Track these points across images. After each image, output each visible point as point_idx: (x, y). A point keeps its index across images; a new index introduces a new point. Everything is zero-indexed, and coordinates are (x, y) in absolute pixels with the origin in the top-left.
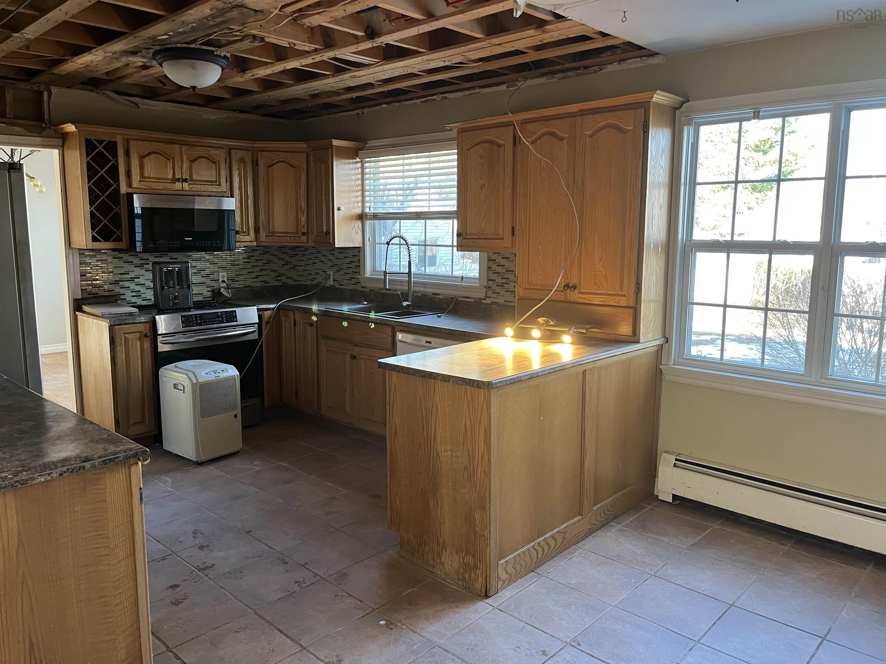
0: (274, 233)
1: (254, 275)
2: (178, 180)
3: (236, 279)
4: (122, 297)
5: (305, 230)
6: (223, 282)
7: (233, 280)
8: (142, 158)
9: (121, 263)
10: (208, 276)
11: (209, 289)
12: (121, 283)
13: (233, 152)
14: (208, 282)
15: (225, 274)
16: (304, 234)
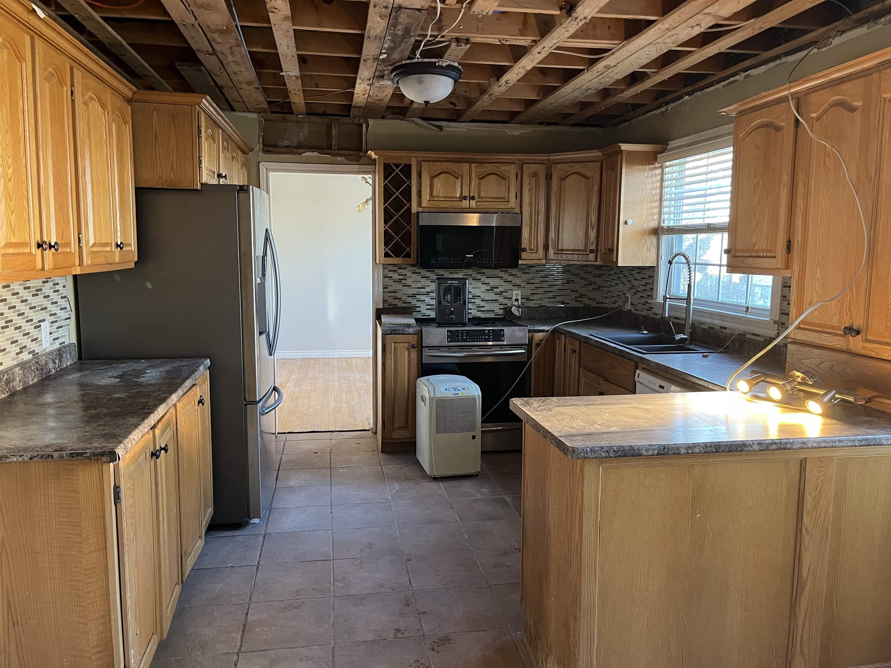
0: (562, 250)
1: (550, 295)
2: (465, 198)
3: (531, 298)
4: (418, 309)
5: (593, 247)
6: (517, 300)
7: (528, 299)
8: (433, 178)
9: (419, 278)
10: (501, 293)
11: (501, 307)
12: (418, 296)
13: (525, 166)
14: (501, 299)
15: (519, 292)
16: (592, 251)
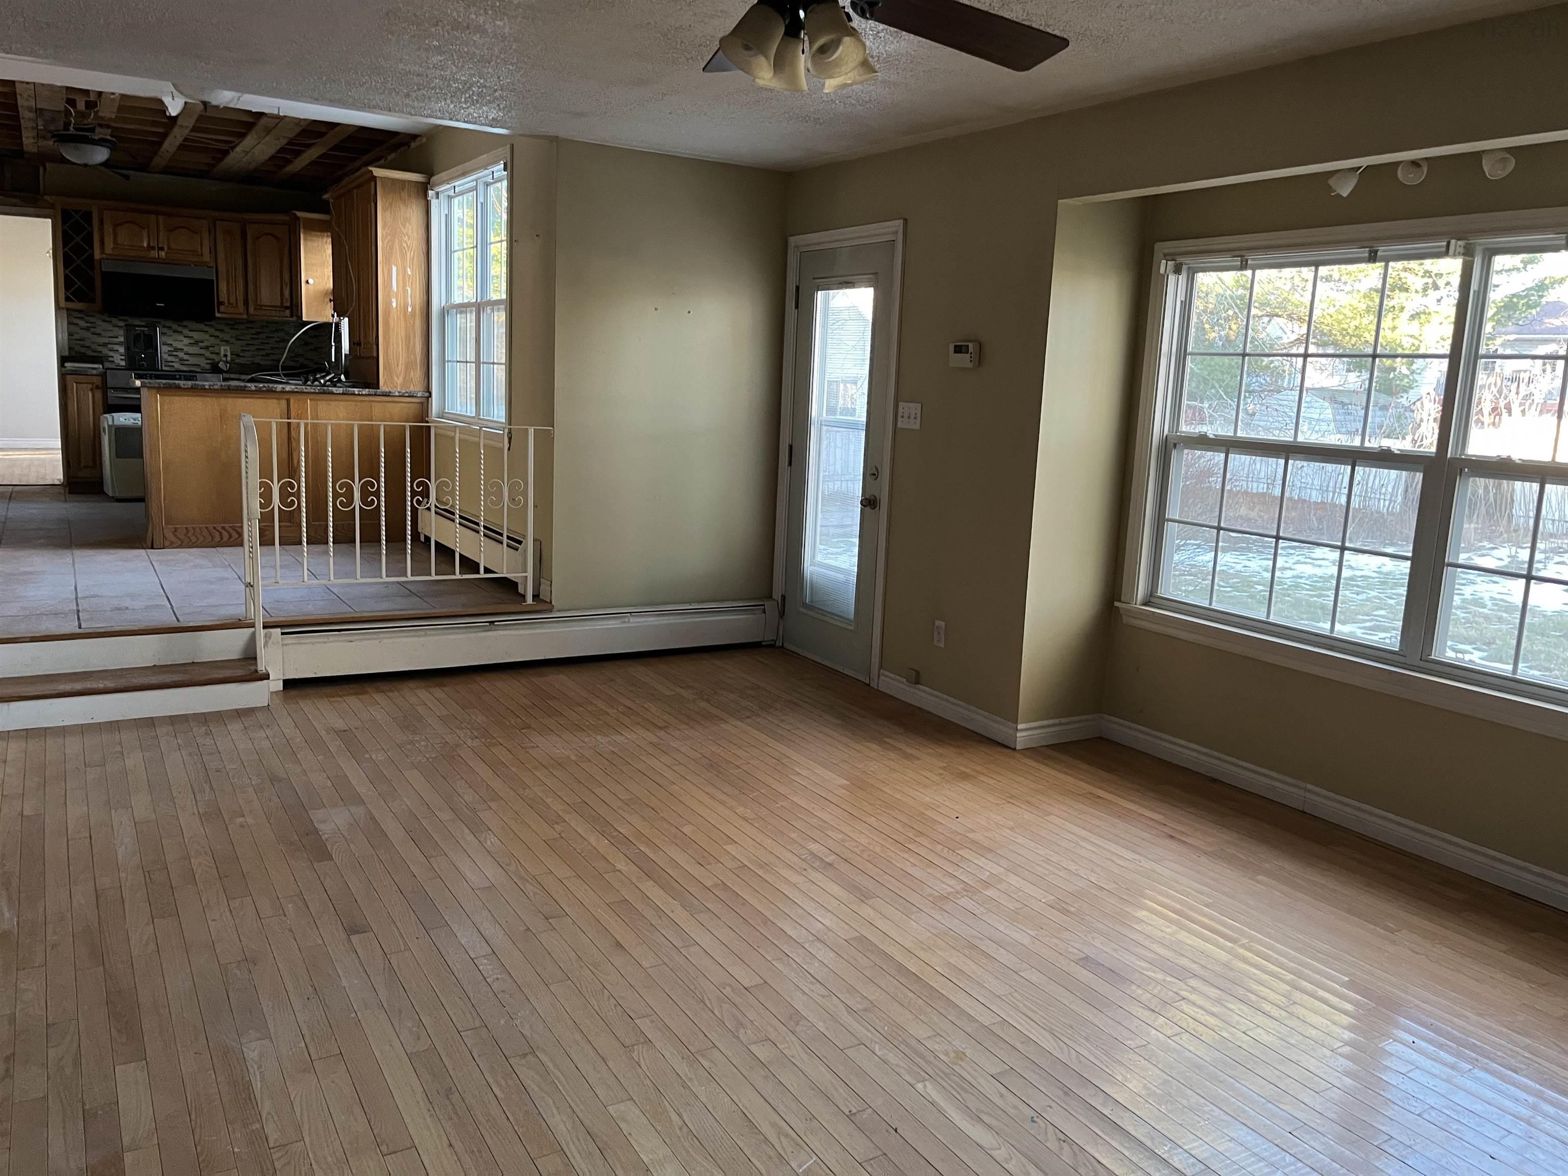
0: (261, 306)
1: (264, 353)
2: (153, 248)
3: (241, 354)
4: (110, 359)
5: (288, 304)
6: (226, 356)
7: (238, 355)
8: (116, 226)
9: (110, 327)
10: (207, 348)
11: (209, 361)
12: (110, 346)
13: (218, 223)
14: (208, 354)
15: (228, 348)
16: (287, 308)
